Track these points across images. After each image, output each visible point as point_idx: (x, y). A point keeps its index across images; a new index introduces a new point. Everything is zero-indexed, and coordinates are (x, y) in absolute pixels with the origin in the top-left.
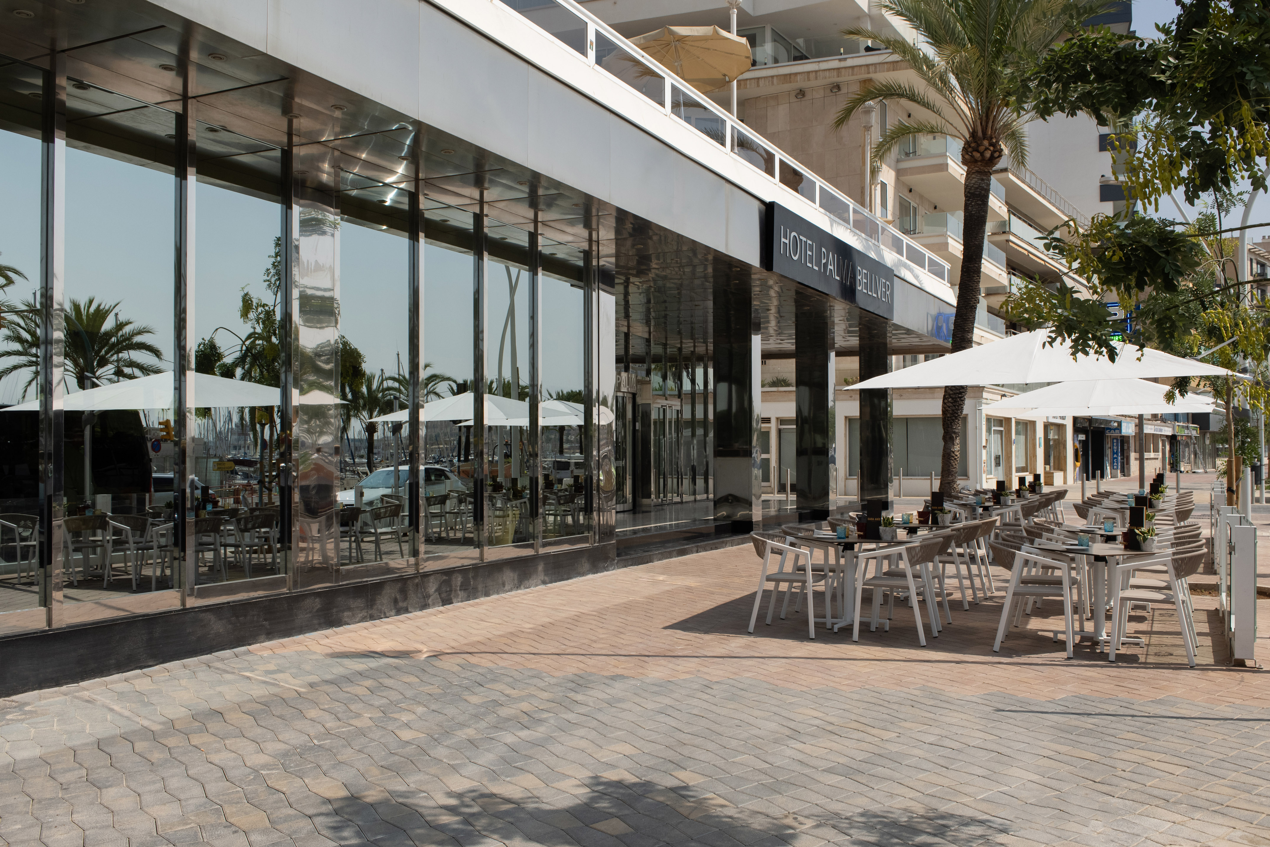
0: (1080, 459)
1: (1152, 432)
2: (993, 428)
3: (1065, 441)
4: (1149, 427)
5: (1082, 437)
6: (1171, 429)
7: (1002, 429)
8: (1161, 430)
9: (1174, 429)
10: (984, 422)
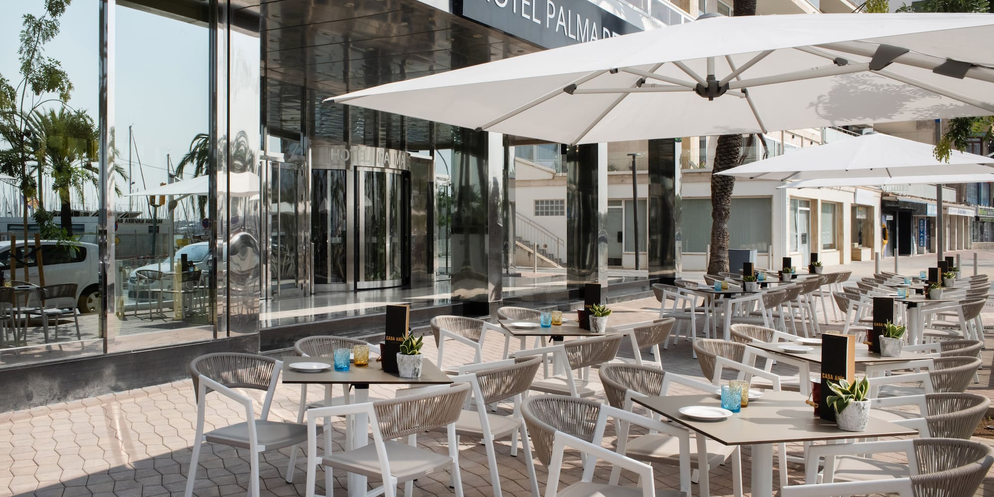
0: (888, 237)
1: (956, 214)
2: (799, 208)
3: (873, 221)
4: (954, 209)
5: (890, 218)
6: (974, 212)
7: (808, 209)
8: (964, 212)
9: (977, 211)
10: (788, 202)
